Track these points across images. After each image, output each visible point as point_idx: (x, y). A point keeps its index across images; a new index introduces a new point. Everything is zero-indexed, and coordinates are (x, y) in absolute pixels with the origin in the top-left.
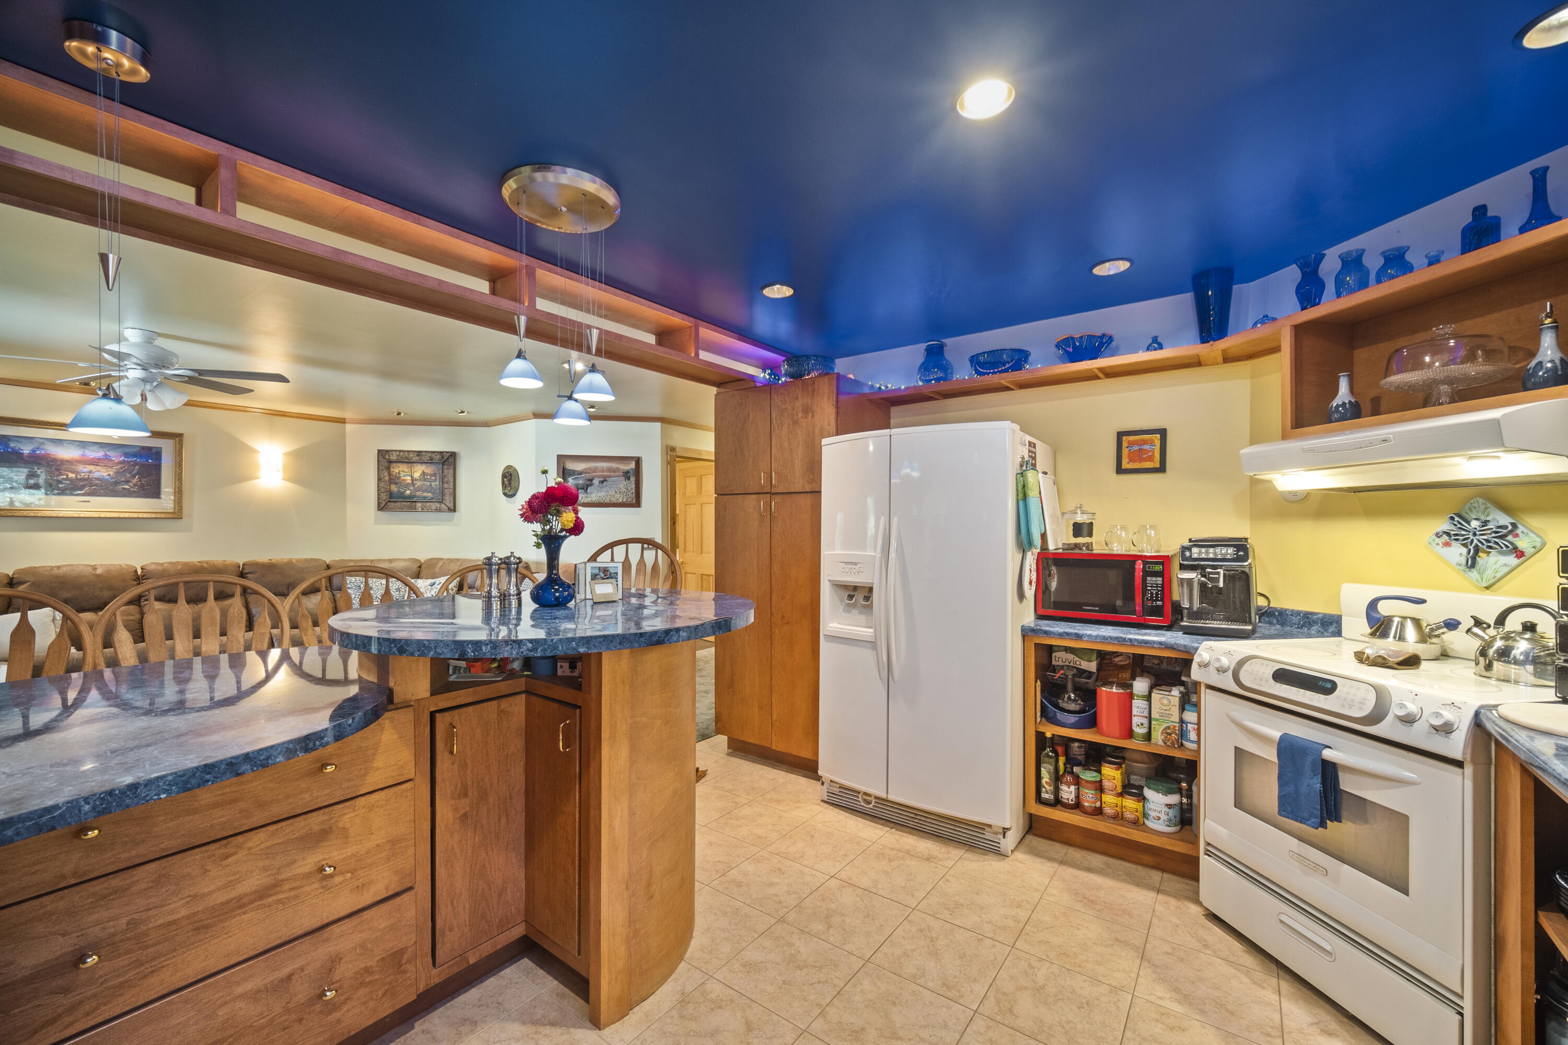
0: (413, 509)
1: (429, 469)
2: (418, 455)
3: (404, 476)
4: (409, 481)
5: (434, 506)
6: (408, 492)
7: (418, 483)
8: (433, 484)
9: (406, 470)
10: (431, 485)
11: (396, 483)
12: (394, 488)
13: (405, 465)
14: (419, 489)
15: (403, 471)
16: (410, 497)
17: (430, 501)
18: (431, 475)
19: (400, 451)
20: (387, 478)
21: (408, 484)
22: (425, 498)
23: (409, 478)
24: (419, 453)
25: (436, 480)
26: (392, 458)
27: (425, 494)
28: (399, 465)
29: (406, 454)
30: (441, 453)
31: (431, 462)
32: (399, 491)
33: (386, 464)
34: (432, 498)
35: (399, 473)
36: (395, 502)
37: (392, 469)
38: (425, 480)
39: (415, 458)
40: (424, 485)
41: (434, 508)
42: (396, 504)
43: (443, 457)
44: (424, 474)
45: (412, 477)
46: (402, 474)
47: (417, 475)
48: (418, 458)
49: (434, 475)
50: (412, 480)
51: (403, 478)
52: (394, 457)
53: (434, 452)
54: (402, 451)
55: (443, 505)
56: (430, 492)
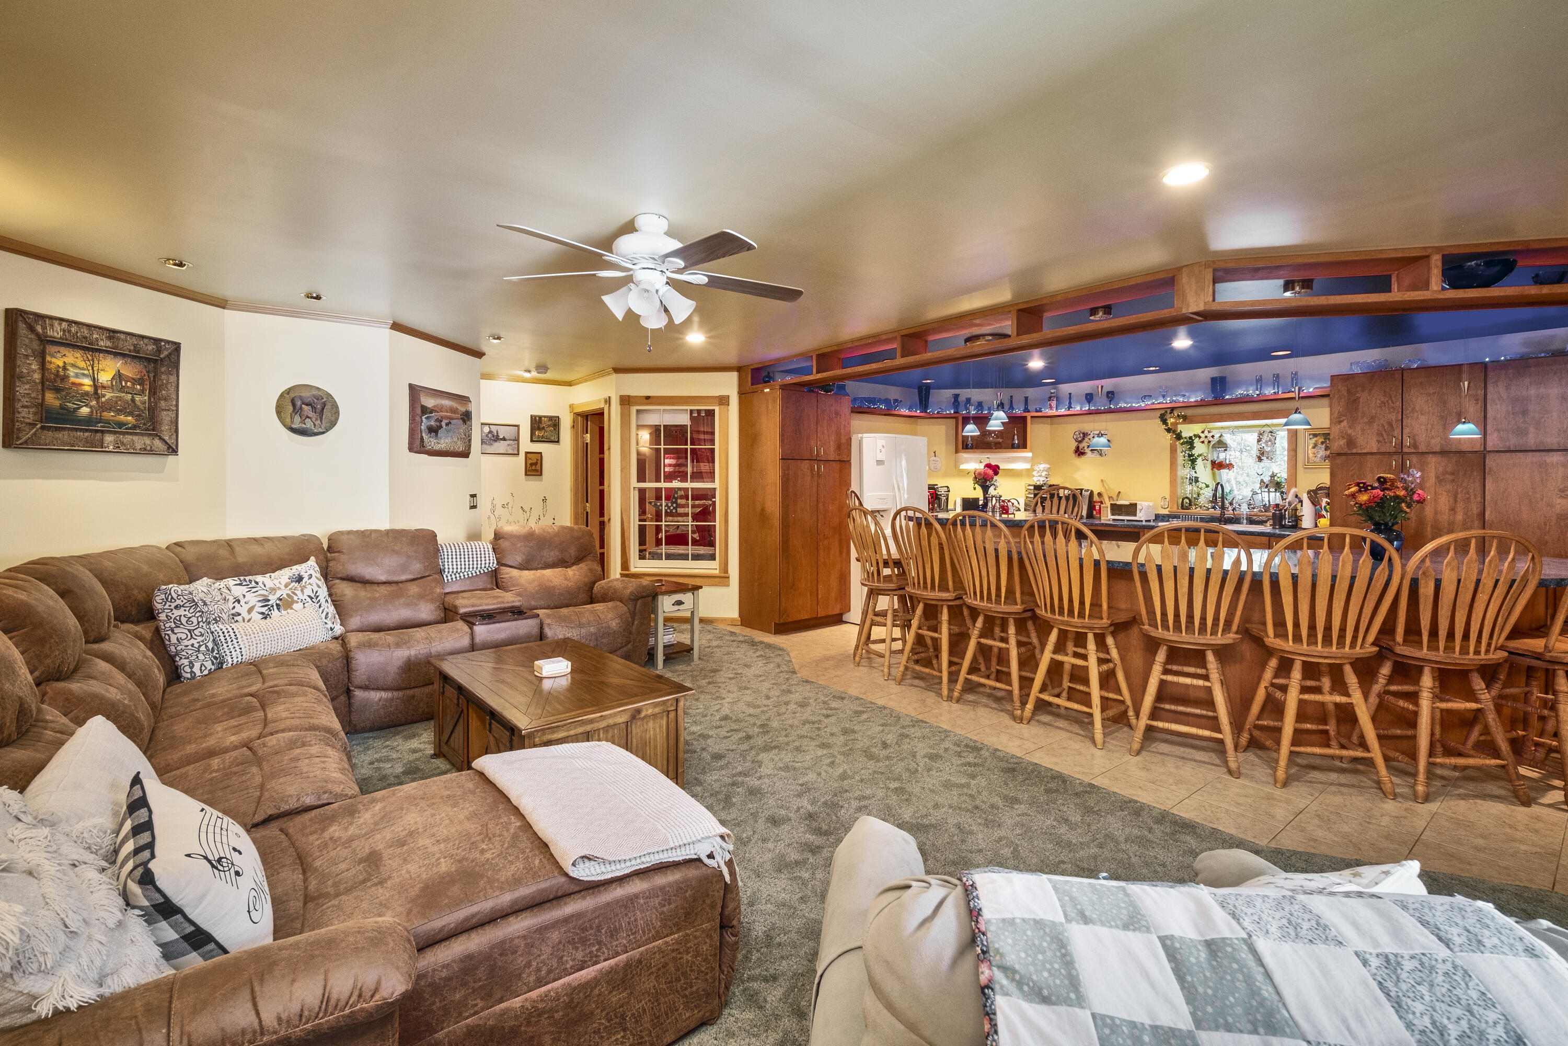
0: (95, 446)
1: (130, 370)
2: (110, 338)
3: (77, 376)
4: (87, 388)
5: (140, 441)
6: (85, 410)
7: (109, 395)
8: (137, 398)
9: (82, 364)
10: (133, 400)
11: (57, 390)
12: (51, 399)
13: (79, 354)
14: (109, 407)
15: (74, 366)
16: (89, 421)
17: (133, 430)
18: (134, 381)
19: (71, 322)
20: (37, 376)
21: (87, 394)
22: (121, 424)
23: (87, 381)
24: (112, 333)
25: (142, 392)
26: (50, 333)
27: (122, 418)
28: (63, 350)
29: (86, 332)
30: (157, 341)
31: (134, 356)
32: (62, 407)
33: (36, 345)
34: (135, 427)
35: (65, 368)
36: (57, 429)
37: (48, 358)
38: (122, 389)
39: (104, 343)
40: (120, 398)
41: (138, 446)
42: (59, 435)
43: (159, 350)
44: (119, 376)
45: (94, 380)
46: (72, 372)
47: (105, 377)
48: (109, 344)
49: (141, 381)
50: (96, 386)
51: (72, 380)
52: (56, 332)
53: (143, 337)
54: (76, 323)
55: (157, 442)
56: (131, 414)
